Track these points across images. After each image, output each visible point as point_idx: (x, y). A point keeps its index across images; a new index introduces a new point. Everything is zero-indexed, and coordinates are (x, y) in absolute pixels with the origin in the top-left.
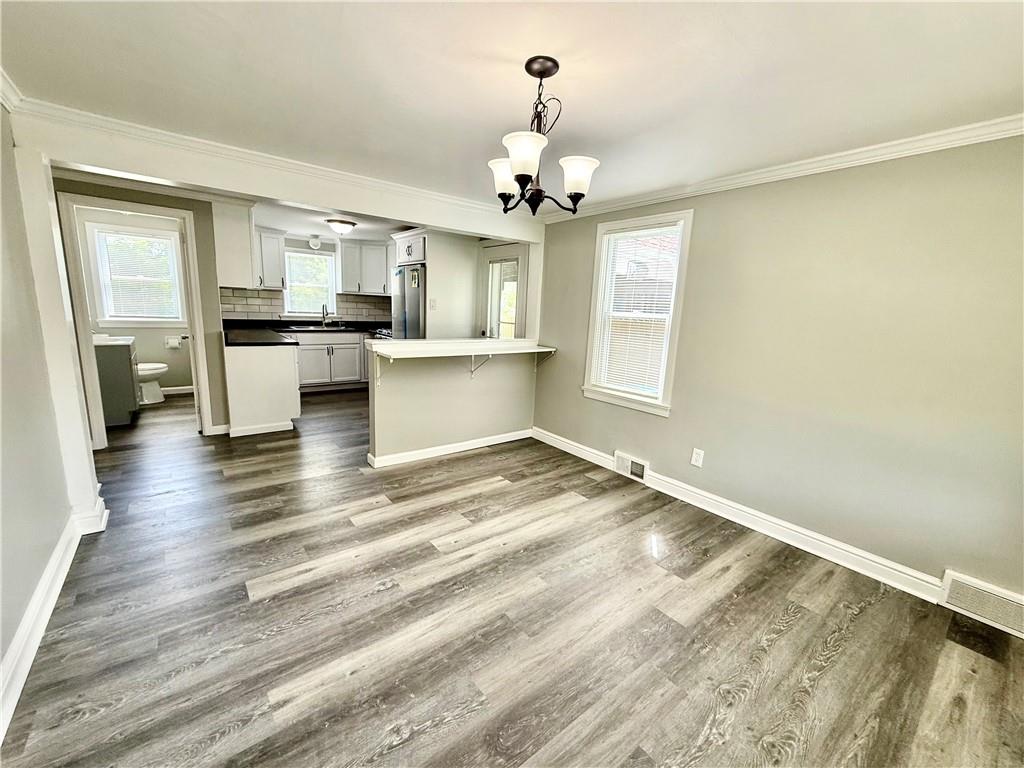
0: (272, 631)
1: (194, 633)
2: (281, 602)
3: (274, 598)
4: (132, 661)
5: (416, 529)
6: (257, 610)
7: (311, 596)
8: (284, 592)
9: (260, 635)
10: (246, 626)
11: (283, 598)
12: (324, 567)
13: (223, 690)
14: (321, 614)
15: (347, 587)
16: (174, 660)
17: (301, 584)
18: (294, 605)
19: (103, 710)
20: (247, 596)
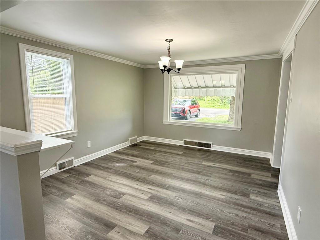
0: (215, 209)
1: (236, 225)
2: (207, 216)
3: (207, 219)
4: (256, 230)
5: (140, 207)
6: (215, 219)
7: (198, 211)
8: (203, 218)
9: (219, 211)
10: (221, 216)
11: (205, 216)
12: (184, 217)
13: (233, 205)
14: (201, 204)
15: (186, 206)
16: (243, 221)
17: (196, 217)
18: (204, 212)
19: (262, 221)
20: (215, 227)
